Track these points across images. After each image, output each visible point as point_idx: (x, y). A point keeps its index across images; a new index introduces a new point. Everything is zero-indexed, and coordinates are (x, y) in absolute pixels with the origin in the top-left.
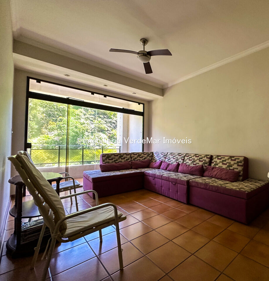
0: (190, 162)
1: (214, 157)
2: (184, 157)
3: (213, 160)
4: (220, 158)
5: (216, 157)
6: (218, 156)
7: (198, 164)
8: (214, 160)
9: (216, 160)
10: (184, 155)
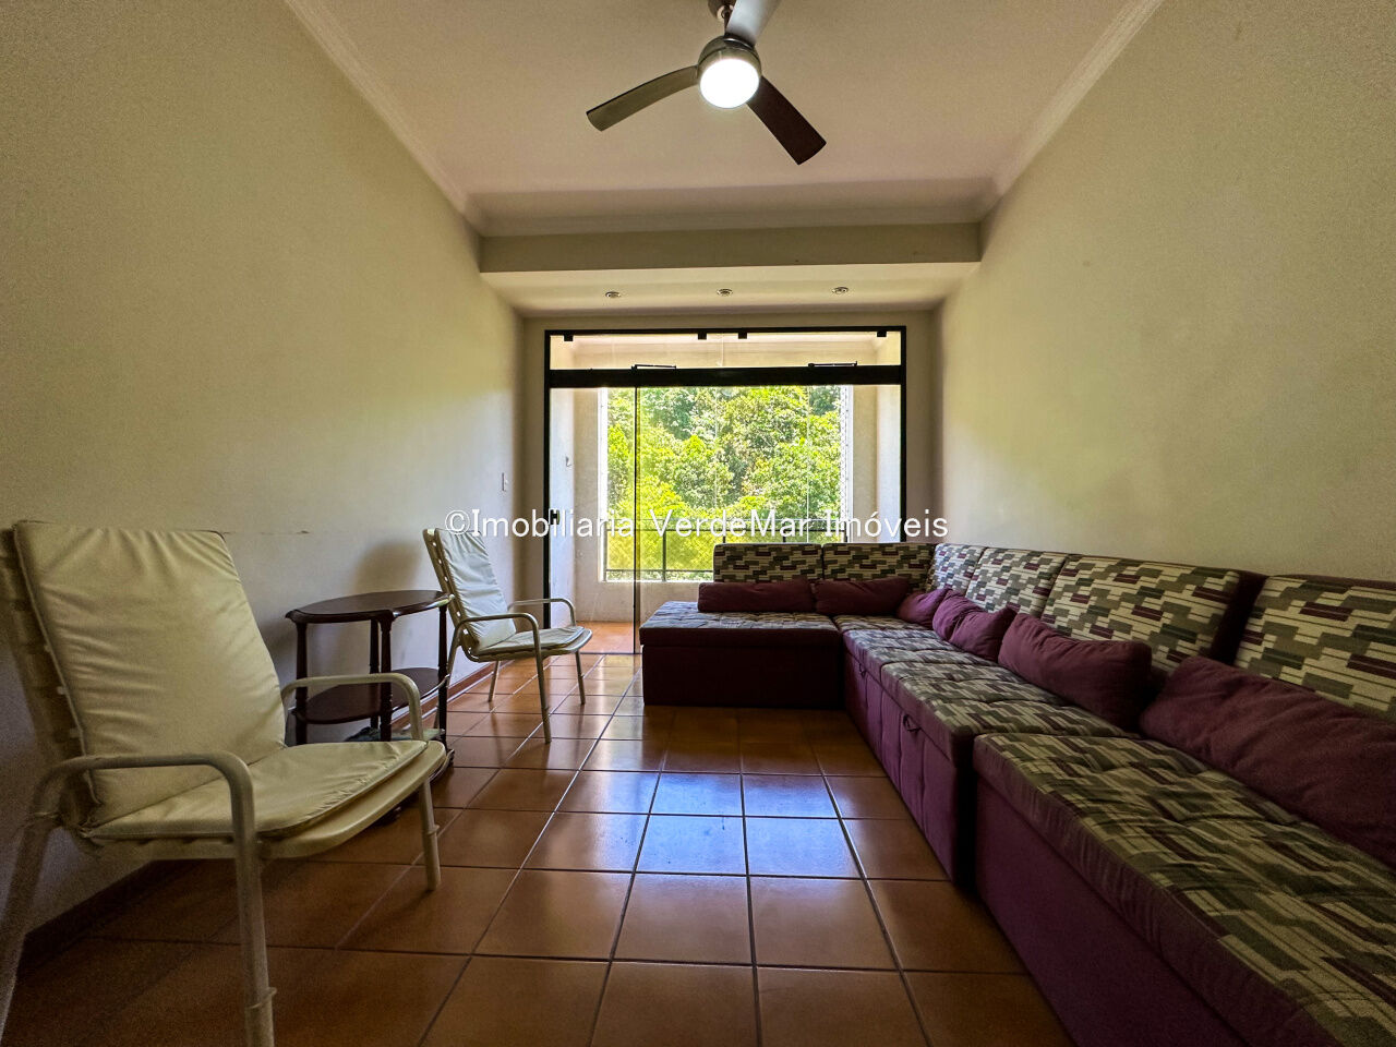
0: (1076, 610)
1: (1276, 588)
2: (1051, 577)
3: (1259, 614)
4: (1332, 599)
5: (1289, 595)
6: (1315, 584)
7: (1127, 629)
8: (1271, 615)
9: (1292, 615)
10: (1057, 560)
